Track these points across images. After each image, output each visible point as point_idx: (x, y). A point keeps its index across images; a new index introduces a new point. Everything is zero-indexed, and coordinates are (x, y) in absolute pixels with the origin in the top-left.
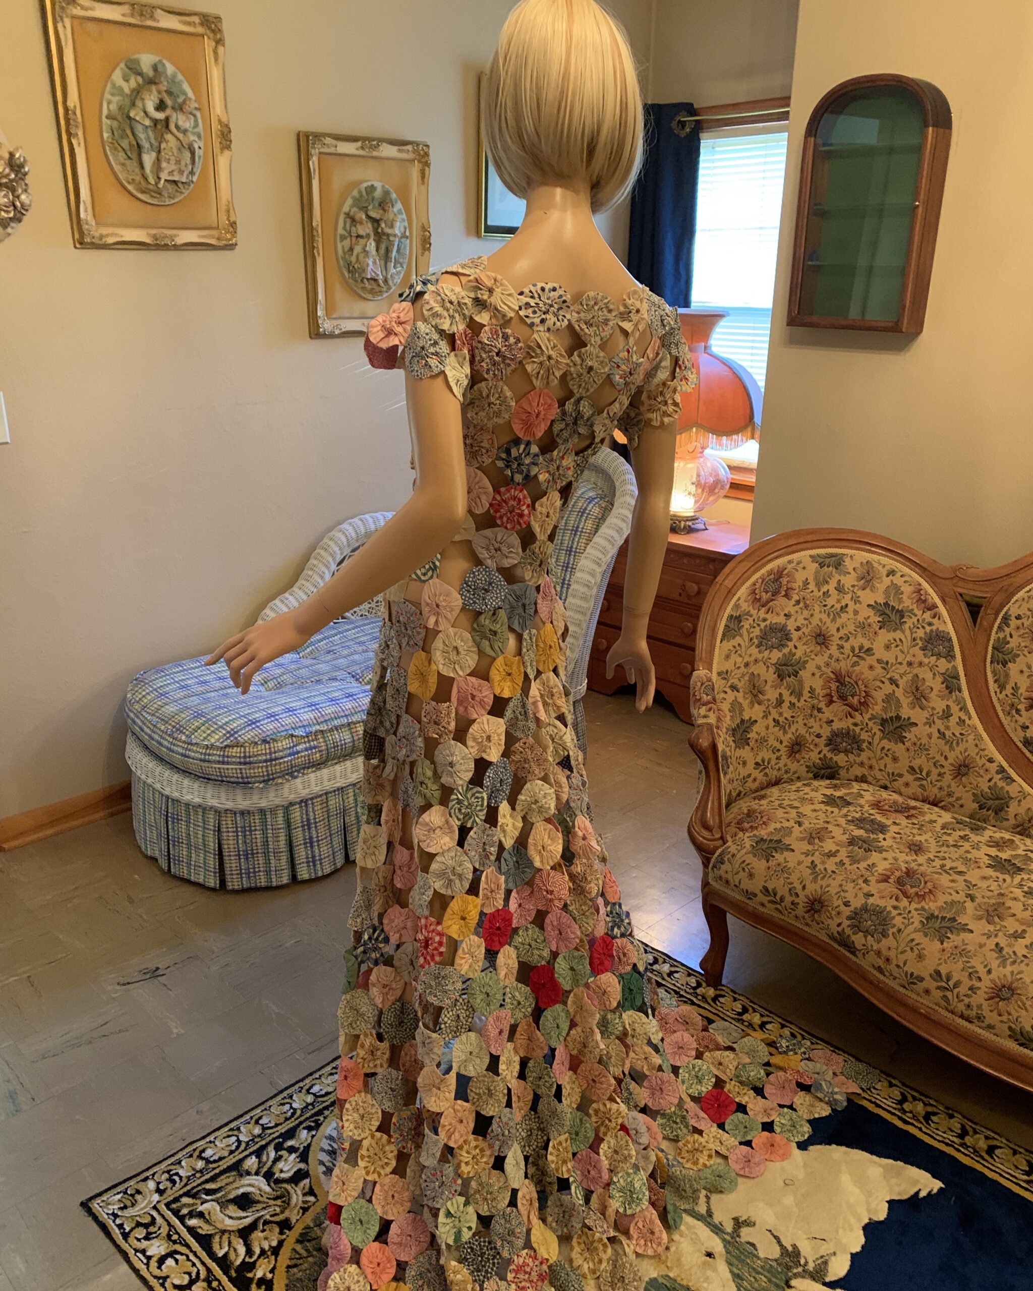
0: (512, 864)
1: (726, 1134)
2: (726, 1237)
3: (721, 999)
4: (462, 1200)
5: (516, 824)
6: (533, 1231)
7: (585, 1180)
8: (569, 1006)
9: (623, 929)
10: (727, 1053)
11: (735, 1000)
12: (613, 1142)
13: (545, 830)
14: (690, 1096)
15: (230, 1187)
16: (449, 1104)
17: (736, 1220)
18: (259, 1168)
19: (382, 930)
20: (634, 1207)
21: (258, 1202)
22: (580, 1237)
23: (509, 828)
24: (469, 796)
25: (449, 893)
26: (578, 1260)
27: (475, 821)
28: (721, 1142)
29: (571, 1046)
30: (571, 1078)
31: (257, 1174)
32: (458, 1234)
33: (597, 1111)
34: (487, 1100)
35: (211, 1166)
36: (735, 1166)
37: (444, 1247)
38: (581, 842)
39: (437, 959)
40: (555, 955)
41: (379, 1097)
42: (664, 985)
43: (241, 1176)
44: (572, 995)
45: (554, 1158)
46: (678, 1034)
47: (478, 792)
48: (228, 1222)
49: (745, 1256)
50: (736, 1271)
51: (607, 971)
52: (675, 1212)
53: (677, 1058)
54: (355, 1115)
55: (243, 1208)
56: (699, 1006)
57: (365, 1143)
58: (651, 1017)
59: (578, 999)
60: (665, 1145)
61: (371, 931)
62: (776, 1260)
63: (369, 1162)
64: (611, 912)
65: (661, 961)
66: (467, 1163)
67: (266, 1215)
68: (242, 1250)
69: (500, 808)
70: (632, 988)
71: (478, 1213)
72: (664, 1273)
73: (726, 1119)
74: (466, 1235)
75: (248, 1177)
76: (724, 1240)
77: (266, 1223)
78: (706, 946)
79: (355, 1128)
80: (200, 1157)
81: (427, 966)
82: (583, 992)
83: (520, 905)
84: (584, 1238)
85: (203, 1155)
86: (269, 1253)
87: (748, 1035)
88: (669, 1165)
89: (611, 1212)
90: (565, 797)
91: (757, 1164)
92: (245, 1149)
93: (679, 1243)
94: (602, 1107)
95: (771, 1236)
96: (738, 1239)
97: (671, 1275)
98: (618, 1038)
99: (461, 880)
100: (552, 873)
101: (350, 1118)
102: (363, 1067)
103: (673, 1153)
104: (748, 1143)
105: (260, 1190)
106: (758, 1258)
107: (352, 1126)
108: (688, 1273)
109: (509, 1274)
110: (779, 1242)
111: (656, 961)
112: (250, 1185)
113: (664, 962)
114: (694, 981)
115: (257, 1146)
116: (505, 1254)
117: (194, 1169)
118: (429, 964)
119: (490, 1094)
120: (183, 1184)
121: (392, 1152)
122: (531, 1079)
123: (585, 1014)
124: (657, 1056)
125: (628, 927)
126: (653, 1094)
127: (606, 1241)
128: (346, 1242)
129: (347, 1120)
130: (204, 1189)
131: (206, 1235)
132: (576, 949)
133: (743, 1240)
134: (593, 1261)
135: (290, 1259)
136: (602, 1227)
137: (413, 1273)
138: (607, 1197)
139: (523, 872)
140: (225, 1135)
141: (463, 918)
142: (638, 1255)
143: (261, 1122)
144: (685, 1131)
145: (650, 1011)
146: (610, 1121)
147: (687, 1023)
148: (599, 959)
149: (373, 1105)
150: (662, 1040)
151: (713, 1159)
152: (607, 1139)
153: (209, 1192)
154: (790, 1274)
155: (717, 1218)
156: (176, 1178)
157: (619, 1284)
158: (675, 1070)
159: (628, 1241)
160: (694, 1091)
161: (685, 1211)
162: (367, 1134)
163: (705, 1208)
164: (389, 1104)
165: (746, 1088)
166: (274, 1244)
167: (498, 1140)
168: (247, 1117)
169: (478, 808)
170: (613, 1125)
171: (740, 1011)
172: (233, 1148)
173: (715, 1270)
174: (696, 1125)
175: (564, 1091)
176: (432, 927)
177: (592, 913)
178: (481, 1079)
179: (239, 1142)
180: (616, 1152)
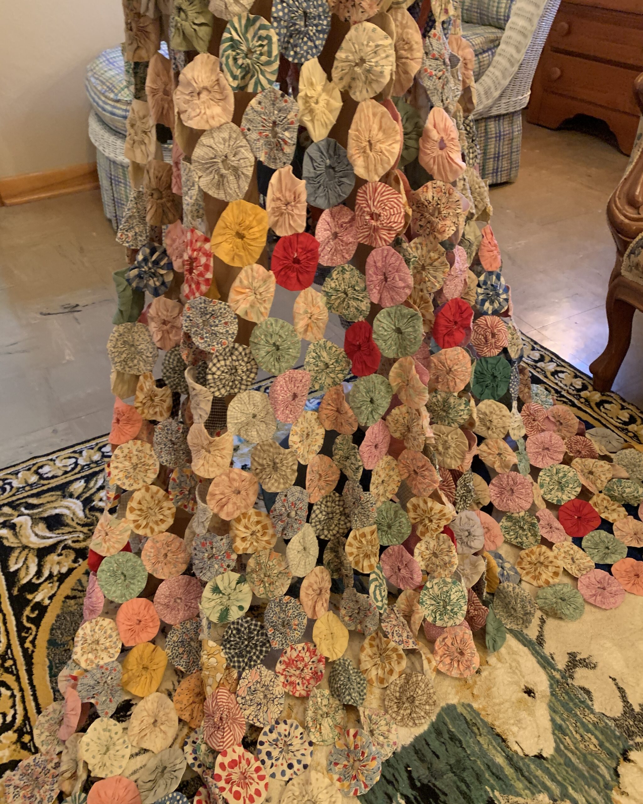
0: (323, 167)
1: (581, 551)
2: (555, 673)
3: (606, 406)
4: (237, 576)
5: (332, 101)
6: (318, 624)
7: (394, 577)
8: (390, 378)
9: (496, 305)
10: (602, 463)
11: (623, 408)
12: (433, 543)
13: (374, 115)
14: (546, 501)
15: (49, 506)
16: (221, 471)
17: (572, 656)
18: (83, 492)
19: (164, 252)
20: (446, 620)
21: (67, 525)
22: (373, 639)
23: (320, 108)
24: (249, 36)
25: (221, 196)
26: (367, 664)
27: (258, 82)
28: (572, 559)
29: (392, 425)
30: (388, 463)
31: (78, 498)
32: (225, 613)
33: (416, 507)
34: (270, 474)
35: (42, 482)
36: (584, 591)
37: (204, 623)
38: (437, 152)
39: (204, 288)
40: (375, 309)
41: (158, 448)
42: (545, 383)
43: (64, 497)
44: (396, 365)
45: (354, 550)
46: (546, 434)
47: (262, 27)
48: (34, 539)
49: (575, 704)
50: (559, 721)
51: (457, 345)
52: (498, 630)
53: (540, 458)
54: (127, 463)
55: (50, 528)
56: (579, 408)
57: (137, 496)
58: (515, 410)
59: (405, 371)
60: (504, 550)
61: (148, 251)
62: (615, 720)
63: (140, 516)
64: (485, 283)
65: (547, 359)
66: (244, 539)
67: (69, 539)
68: (33, 569)
69: (304, 68)
70: (496, 374)
71: (254, 594)
72: (466, 702)
73: (585, 534)
74: (235, 615)
75: (69, 499)
76: (552, 678)
77: (66, 547)
78: (602, 351)
79: (127, 477)
80: (36, 472)
81: (192, 298)
82: (411, 364)
83: (335, 235)
84: (377, 641)
85: (40, 471)
86: (56, 579)
87: (631, 447)
88: (502, 575)
89: (417, 620)
90: (414, 68)
91: (614, 594)
92: (79, 472)
93: (495, 668)
94: (422, 504)
95: (614, 687)
96: (570, 681)
97: (475, 706)
98: (462, 427)
99: (238, 177)
100: (381, 187)
101: (120, 465)
102: (143, 413)
103: (512, 561)
104: (607, 568)
105: (74, 514)
106: (592, 712)
107: (121, 475)
108: (496, 708)
109: (278, 665)
110: (624, 697)
111: (542, 359)
112: (68, 508)
113: (551, 361)
114: (580, 383)
115: (91, 471)
116: (276, 645)
117: (26, 482)
118: (194, 294)
119: (275, 468)
120: (11, 494)
121: (169, 509)
122: (337, 457)
123: (411, 391)
124: (515, 454)
125: (504, 303)
126: (501, 493)
127: (401, 652)
128: (100, 595)
129: (116, 468)
130: (26, 502)
131: (9, 547)
132: (407, 304)
133: (576, 683)
134: (383, 669)
135: (73, 589)
136: (401, 636)
137: (175, 639)
138: (415, 601)
139: (340, 184)
140: (67, 456)
141: (241, 236)
142: (438, 672)
143: (103, 450)
144: (531, 539)
145: (515, 404)
146: (431, 521)
147: (561, 424)
148: (447, 327)
149: (151, 455)
150: (525, 437)
151: (559, 578)
152: (426, 538)
153: (30, 506)
154: (631, 742)
155: (549, 648)
156: (8, 487)
157: (407, 705)
158: (535, 472)
159: (430, 656)
160: (553, 497)
161: (511, 631)
162: (140, 486)
163: (537, 633)
164: (168, 458)
165: (617, 504)
166: (64, 570)
167: (282, 521)
168: (93, 443)
169: (264, 58)
170: (434, 526)
171: (627, 420)
172: (69, 469)
173: (531, 713)
174: (545, 536)
175: (373, 479)
176: (199, 244)
177: (442, 263)
178: (266, 448)
179: (76, 464)
180: (435, 555)
